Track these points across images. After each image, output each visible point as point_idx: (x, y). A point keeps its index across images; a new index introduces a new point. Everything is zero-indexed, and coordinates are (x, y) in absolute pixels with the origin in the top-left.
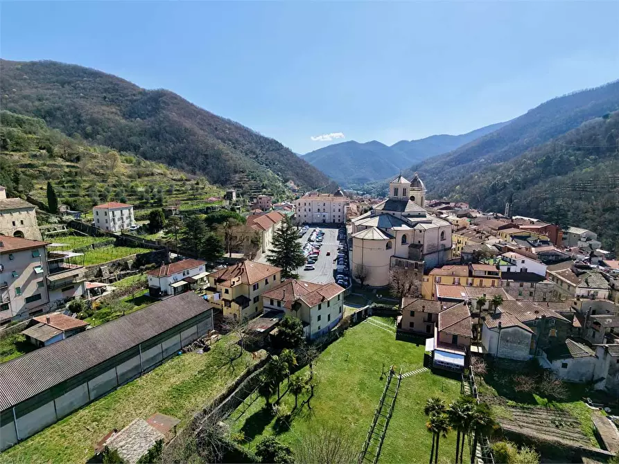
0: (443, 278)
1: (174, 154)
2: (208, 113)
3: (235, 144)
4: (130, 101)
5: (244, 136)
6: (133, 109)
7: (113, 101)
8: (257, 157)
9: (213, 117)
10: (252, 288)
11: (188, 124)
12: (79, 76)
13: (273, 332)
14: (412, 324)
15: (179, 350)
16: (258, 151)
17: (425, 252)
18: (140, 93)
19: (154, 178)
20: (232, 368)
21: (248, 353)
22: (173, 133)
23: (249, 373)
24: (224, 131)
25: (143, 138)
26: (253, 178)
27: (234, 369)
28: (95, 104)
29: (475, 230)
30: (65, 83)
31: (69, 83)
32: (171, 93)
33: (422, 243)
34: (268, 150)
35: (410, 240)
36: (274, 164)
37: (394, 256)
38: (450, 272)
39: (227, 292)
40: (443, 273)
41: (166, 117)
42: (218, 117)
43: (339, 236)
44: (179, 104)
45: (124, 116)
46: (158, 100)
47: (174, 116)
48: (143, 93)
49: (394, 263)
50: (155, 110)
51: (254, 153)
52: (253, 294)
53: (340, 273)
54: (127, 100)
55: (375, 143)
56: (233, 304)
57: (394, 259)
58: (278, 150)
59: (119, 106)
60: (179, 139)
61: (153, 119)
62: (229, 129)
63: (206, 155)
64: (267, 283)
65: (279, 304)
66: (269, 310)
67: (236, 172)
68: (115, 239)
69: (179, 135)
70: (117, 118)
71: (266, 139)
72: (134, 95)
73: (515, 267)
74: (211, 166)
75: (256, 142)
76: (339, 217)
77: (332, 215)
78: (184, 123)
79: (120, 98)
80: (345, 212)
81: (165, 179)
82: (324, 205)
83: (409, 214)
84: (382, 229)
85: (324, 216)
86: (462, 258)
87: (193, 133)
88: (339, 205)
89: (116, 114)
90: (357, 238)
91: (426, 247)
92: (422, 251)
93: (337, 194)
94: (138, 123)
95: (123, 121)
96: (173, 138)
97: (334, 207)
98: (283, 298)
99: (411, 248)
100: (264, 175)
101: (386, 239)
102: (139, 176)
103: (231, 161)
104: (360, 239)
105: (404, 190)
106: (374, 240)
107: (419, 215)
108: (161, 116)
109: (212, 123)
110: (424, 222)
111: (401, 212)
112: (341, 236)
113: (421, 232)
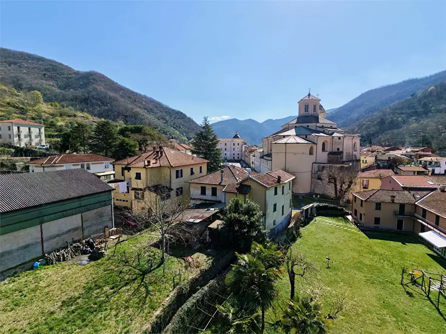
0: (370, 180)
2: (128, 89)
3: (150, 111)
4: (66, 78)
5: (156, 107)
6: (68, 83)
7: (52, 78)
8: (167, 122)
9: (132, 92)
10: (174, 174)
11: (112, 94)
12: (24, 59)
13: (214, 225)
14: (377, 220)
15: (37, 259)
16: (167, 118)
17: (344, 159)
18: (75, 73)
19: (76, 119)
20: (143, 289)
21: (175, 259)
22: (97, 99)
23: (181, 298)
24: (141, 103)
26: (164, 133)
27: (148, 292)
28: (35, 79)
30: (12, 64)
31: (15, 64)
32: (100, 73)
33: (341, 150)
34: (175, 118)
35: (328, 148)
36: (180, 127)
37: (314, 163)
38: (377, 174)
39: (138, 176)
40: (370, 176)
41: (95, 89)
42: (137, 94)
44: (106, 82)
45: (59, 88)
46: (89, 78)
47: (101, 88)
48: (77, 73)
49: (317, 169)
50: (86, 85)
51: (165, 119)
52: (176, 183)
54: (63, 77)
55: (250, 120)
57: (316, 166)
58: (183, 118)
59: (57, 81)
60: (104, 104)
61: (84, 90)
62: (145, 102)
63: (126, 116)
64: (192, 173)
65: (214, 192)
66: (200, 201)
68: (13, 150)
69: (102, 100)
70: (53, 88)
71: (173, 110)
72: (70, 74)
73: (439, 168)
74: (129, 123)
75: (166, 112)
76: (238, 154)
77: (232, 153)
78: (109, 94)
79: (58, 76)
80: (243, 150)
81: (86, 121)
82: (226, 145)
83: (323, 126)
84: (301, 136)
85: (226, 154)
86: (378, 165)
87: (115, 100)
88: (238, 145)
89: (53, 86)
90: (279, 143)
91: (345, 154)
92: (342, 157)
93: (236, 137)
94: (70, 93)
95: (58, 91)
96: (99, 103)
97: (234, 147)
98: (221, 182)
99: (331, 156)
100: (172, 131)
101: (308, 143)
102: (61, 115)
103: (146, 120)
104: (282, 144)
105: (315, 106)
106: (298, 143)
107: (331, 127)
108: (90, 88)
109: (132, 97)
110: (338, 132)
111: (315, 124)
112: (244, 165)
113: (340, 138)
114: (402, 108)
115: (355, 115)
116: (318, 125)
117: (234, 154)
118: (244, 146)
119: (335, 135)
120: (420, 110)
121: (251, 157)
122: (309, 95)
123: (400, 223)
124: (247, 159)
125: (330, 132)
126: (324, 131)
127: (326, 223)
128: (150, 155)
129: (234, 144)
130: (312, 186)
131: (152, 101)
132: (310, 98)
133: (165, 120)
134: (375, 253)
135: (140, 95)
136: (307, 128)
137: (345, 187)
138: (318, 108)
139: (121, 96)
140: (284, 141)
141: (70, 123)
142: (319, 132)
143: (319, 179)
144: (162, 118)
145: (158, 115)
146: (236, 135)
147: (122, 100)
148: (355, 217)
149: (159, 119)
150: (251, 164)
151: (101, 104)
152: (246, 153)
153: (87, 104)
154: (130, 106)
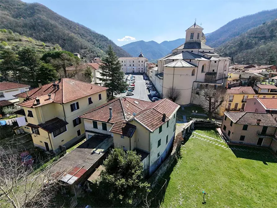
1: (44, 38)
3: (82, 35)
4: (17, 8)
5: (87, 32)
6: (19, 13)
7: (6, 8)
8: (94, 43)
9: (68, 21)
10: (68, 108)
11: (53, 22)
14: (242, 138)
16: (95, 40)
17: (217, 78)
18: (23, 4)
19: (21, 43)
22: (42, 26)
24: (75, 29)
25: (25, 29)
26: (92, 52)
29: (233, 68)
32: (42, 5)
33: (215, 71)
34: (100, 40)
35: (206, 70)
36: (104, 47)
37: (195, 81)
38: (241, 91)
40: (235, 92)
41: (39, 18)
43: (144, 78)
44: (47, 12)
45: (13, 16)
46: (34, 9)
47: (44, 17)
48: (25, 4)
49: (196, 87)
50: (32, 14)
52: (71, 116)
53: (154, 96)
54: (15, 8)
55: (153, 42)
56: (40, 130)
57: (196, 84)
58: (106, 40)
59: (10, 11)
60: (47, 30)
61: (31, 18)
62: (78, 28)
63: (64, 40)
64: (90, 102)
65: (105, 127)
66: (93, 134)
67: (82, 48)
69: (46, 27)
70: (8, 17)
71: (99, 35)
72: (19, 5)
74: (67, 45)
75: (94, 36)
76: (142, 69)
77: (138, 68)
78: (50, 21)
79: (10, 7)
80: (146, 66)
81: (30, 44)
82: (133, 62)
83: (203, 51)
84: (187, 60)
85: (133, 69)
86: (241, 83)
87: (56, 27)
88: (142, 62)
89: (8, 15)
90: (169, 67)
91: (218, 75)
92: (215, 77)
93: (141, 56)
94: (21, 21)
95: (12, 19)
96: (44, 29)
97: (139, 63)
98: (110, 119)
99: (207, 76)
100: (98, 51)
101: (192, 67)
102: (9, 40)
103: (79, 42)
104: (171, 67)
105: (198, 34)
106: (183, 67)
107: (210, 53)
108: (36, 17)
109: (68, 24)
110: (214, 56)
111: (198, 50)
112: (146, 78)
113: (215, 62)
114: (255, 34)
115: (222, 38)
116: (200, 50)
117: (139, 69)
118: (146, 63)
119: (213, 59)
120: (268, 34)
121: (150, 72)
122: (195, 25)
123: (260, 140)
124: (147, 73)
125: (209, 57)
126: (204, 56)
127: (202, 138)
128: (49, 88)
129: (139, 61)
130: (192, 98)
131: (83, 28)
132: (196, 27)
133: (93, 42)
134: (243, 178)
135: (74, 23)
136: (191, 53)
137: (217, 104)
138: (201, 35)
139: (60, 23)
140: (173, 64)
141: (16, 46)
142: (200, 57)
143: (198, 93)
144: (91, 41)
145: (88, 38)
146: (141, 55)
147: (60, 27)
148: (223, 131)
149: (88, 42)
150: (150, 78)
151: (45, 30)
152: (147, 68)
153: (35, 30)
154: (67, 32)
